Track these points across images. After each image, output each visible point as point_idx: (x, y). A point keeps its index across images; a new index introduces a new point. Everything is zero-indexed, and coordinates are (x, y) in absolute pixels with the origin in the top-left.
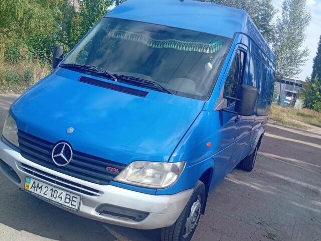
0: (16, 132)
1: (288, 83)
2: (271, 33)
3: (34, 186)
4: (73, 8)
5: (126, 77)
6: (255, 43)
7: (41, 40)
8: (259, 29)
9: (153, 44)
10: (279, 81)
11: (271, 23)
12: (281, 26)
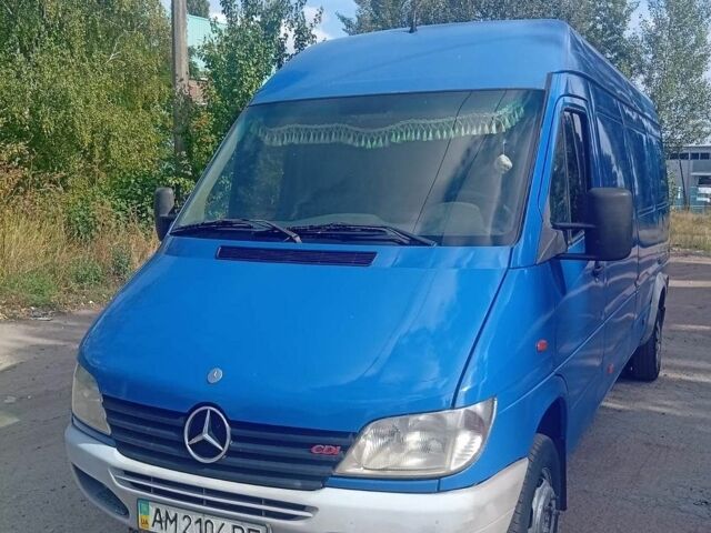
0: (99, 400)
1: (695, 156)
2: (632, 55)
3: (158, 518)
4: (188, 99)
5: (319, 228)
6: (599, 86)
7: (136, 181)
8: (603, 52)
9: (366, 142)
10: (674, 157)
11: (627, 34)
12: (653, 35)
